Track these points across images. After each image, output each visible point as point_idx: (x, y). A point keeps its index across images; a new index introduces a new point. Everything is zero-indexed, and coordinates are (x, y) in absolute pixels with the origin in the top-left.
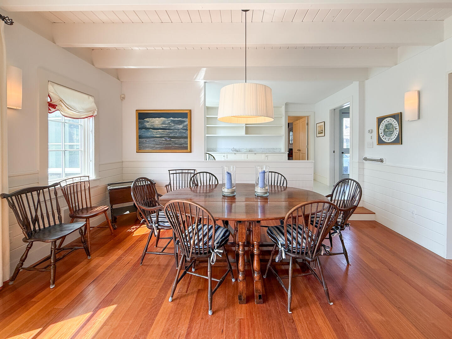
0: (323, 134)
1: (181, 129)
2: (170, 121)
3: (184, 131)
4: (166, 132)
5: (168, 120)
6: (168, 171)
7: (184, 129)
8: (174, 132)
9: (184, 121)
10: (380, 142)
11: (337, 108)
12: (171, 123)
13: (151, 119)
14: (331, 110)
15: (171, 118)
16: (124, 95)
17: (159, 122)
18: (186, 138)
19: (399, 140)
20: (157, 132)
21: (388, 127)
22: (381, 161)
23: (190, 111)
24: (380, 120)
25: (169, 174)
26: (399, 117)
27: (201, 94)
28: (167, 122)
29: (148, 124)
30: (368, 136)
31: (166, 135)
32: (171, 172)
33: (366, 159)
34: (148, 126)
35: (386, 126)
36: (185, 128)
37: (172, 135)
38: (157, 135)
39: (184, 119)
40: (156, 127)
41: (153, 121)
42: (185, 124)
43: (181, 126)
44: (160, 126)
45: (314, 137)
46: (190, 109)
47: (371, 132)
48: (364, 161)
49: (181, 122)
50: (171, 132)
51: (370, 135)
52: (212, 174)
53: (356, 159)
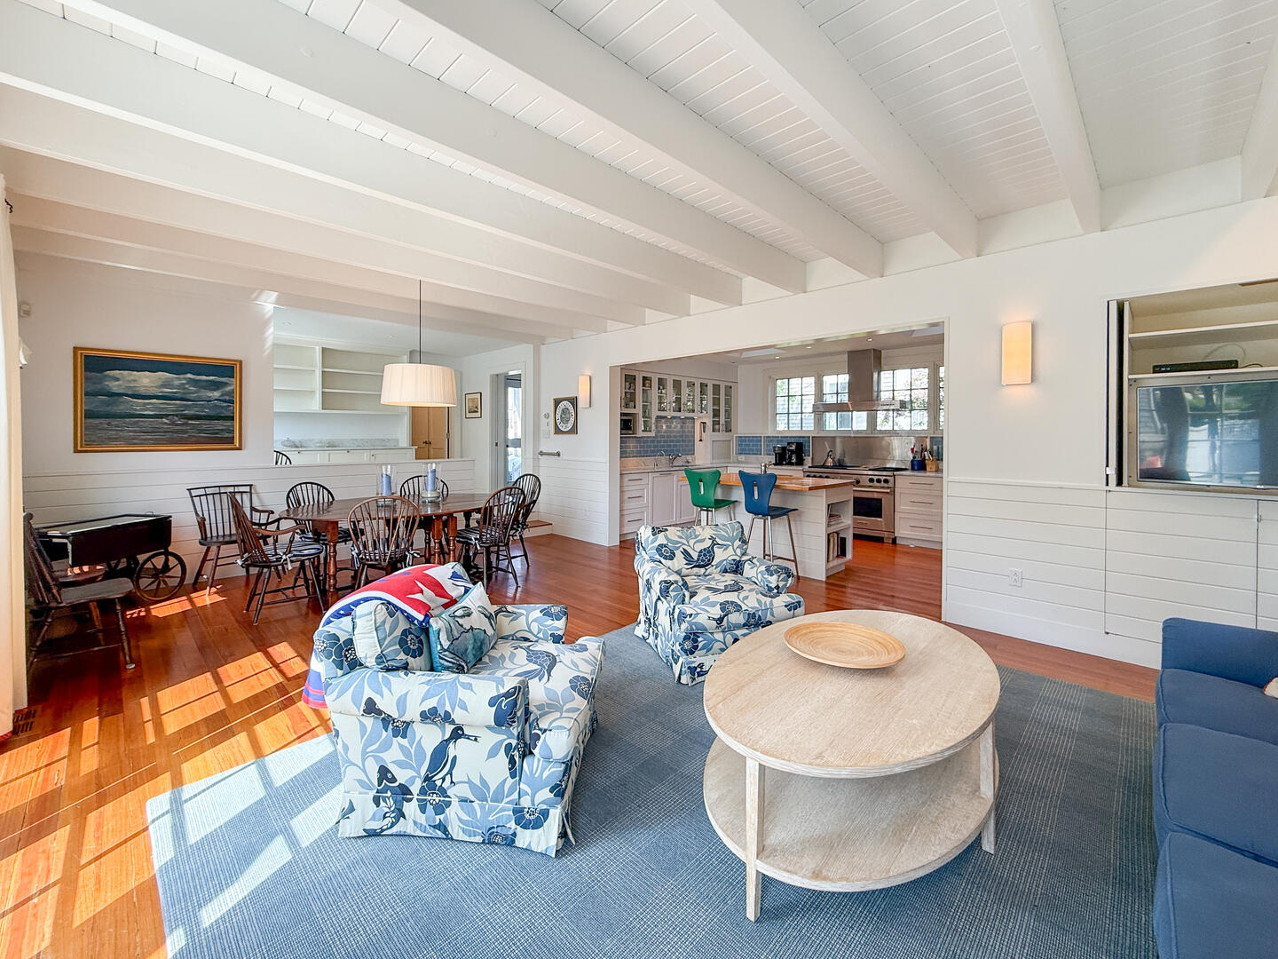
0: (478, 415)
1: (216, 400)
2: (184, 382)
3: (225, 404)
4: (174, 404)
5: (177, 380)
6: (188, 492)
7: (225, 401)
8: (196, 406)
9: (226, 384)
10: (558, 431)
11: (501, 374)
12: (187, 386)
13: (126, 372)
14: (492, 376)
15: (189, 376)
16: (28, 304)
17: (151, 382)
18: (232, 418)
19: (574, 430)
20: (145, 404)
21: (565, 411)
22: (558, 454)
23: (241, 362)
24: (557, 402)
25: (190, 499)
26: (574, 401)
27: (268, 330)
28: (177, 383)
29: (117, 383)
30: (544, 421)
31: (173, 411)
32: (194, 493)
33: (542, 453)
34: (115, 390)
35: (563, 410)
36: (227, 398)
37: (192, 412)
38: (145, 410)
39: (223, 380)
40: (142, 391)
41: (132, 378)
42: (228, 389)
43: (216, 394)
44: (157, 392)
45: (461, 420)
46: (239, 358)
47: (547, 416)
48: (540, 457)
49: (216, 386)
50: (188, 405)
51: (547, 420)
52: (321, 486)
53: (530, 455)
